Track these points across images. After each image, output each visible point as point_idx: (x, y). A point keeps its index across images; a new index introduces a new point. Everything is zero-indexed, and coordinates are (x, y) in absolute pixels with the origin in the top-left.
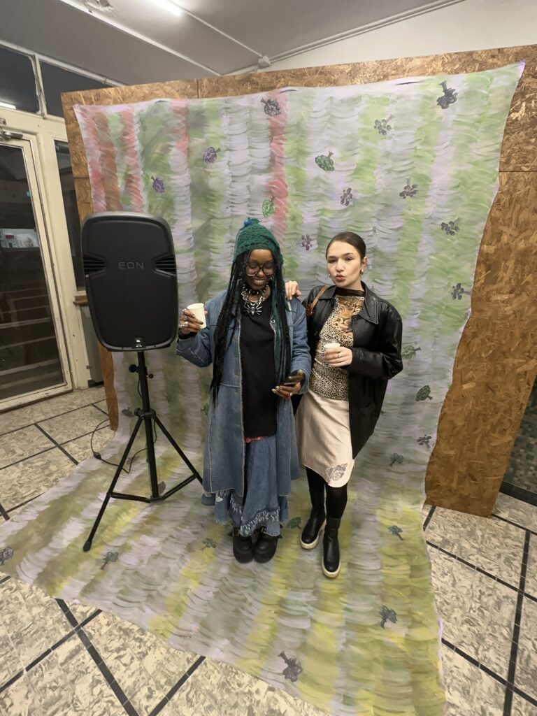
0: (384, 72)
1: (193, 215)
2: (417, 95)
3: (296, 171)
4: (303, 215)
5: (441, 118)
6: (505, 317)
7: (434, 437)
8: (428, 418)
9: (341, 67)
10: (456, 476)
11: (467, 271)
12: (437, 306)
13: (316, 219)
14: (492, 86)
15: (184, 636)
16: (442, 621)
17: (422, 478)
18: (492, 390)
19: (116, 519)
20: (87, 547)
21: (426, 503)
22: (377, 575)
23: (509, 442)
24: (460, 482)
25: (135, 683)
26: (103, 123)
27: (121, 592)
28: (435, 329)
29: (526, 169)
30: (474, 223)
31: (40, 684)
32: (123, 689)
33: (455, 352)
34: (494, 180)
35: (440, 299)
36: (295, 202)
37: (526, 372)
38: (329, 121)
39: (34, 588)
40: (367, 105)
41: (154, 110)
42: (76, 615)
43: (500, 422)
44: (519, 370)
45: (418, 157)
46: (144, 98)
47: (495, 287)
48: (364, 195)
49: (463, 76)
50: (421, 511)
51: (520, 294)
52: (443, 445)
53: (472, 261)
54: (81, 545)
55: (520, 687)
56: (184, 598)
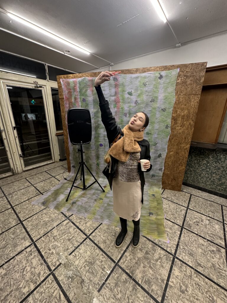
0: (144, 70)
1: (94, 108)
2: (153, 76)
3: (122, 96)
4: (125, 107)
5: (159, 82)
6: (180, 133)
7: (163, 168)
8: (161, 163)
9: (133, 69)
10: (170, 179)
11: (169, 121)
12: (162, 131)
13: (128, 108)
14: (172, 74)
15: (96, 219)
16: (165, 214)
17: (160, 181)
18: (178, 154)
19: (74, 194)
20: (67, 200)
21: (162, 188)
22: (148, 205)
23: (184, 169)
24: (171, 181)
25: (85, 229)
26: (68, 84)
27: (78, 210)
28: (161, 137)
29: (182, 94)
30: (170, 108)
31: (60, 229)
32: (82, 230)
33: (167, 143)
34: (174, 97)
35: (162, 129)
36: (122, 104)
37: (187, 148)
38: (131, 83)
39: (54, 210)
40: (141, 79)
41: (83, 80)
42: (67, 215)
43: (181, 163)
44: (185, 148)
45: (155, 92)
46: (80, 77)
47: (177, 125)
48: (141, 102)
49: (164, 72)
50: (161, 190)
51: (183, 127)
52: (166, 171)
53: (170, 118)
54: (65, 200)
55: (185, 227)
56: (95, 211)
